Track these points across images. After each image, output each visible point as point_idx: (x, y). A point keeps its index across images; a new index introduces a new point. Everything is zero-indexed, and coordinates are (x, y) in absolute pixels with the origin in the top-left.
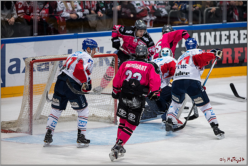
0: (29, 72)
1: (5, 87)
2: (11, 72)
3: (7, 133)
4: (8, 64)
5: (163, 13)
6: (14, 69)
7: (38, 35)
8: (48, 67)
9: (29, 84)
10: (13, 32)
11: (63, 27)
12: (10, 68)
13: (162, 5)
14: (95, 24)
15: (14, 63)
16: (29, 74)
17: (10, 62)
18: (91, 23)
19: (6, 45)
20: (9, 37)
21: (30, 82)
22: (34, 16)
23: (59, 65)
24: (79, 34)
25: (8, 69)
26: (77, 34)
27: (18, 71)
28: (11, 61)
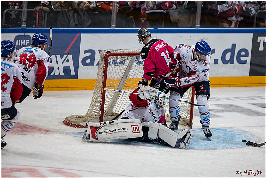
0: (104, 65)
1: (77, 79)
2: (84, 63)
3: (75, 127)
4: (82, 55)
5: (252, 12)
6: (88, 61)
7: (116, 27)
8: (123, 62)
9: (103, 77)
10: (90, 21)
11: (143, 20)
12: (84, 59)
13: (252, 5)
14: (177, 19)
15: (89, 54)
16: (104, 67)
17: (84, 54)
18: (173, 18)
19: (82, 34)
20: (86, 26)
21: (103, 76)
22: (113, 6)
23: (136, 61)
24: (158, 28)
25: (82, 61)
26: (157, 29)
27: (92, 63)
28: (86, 52)
